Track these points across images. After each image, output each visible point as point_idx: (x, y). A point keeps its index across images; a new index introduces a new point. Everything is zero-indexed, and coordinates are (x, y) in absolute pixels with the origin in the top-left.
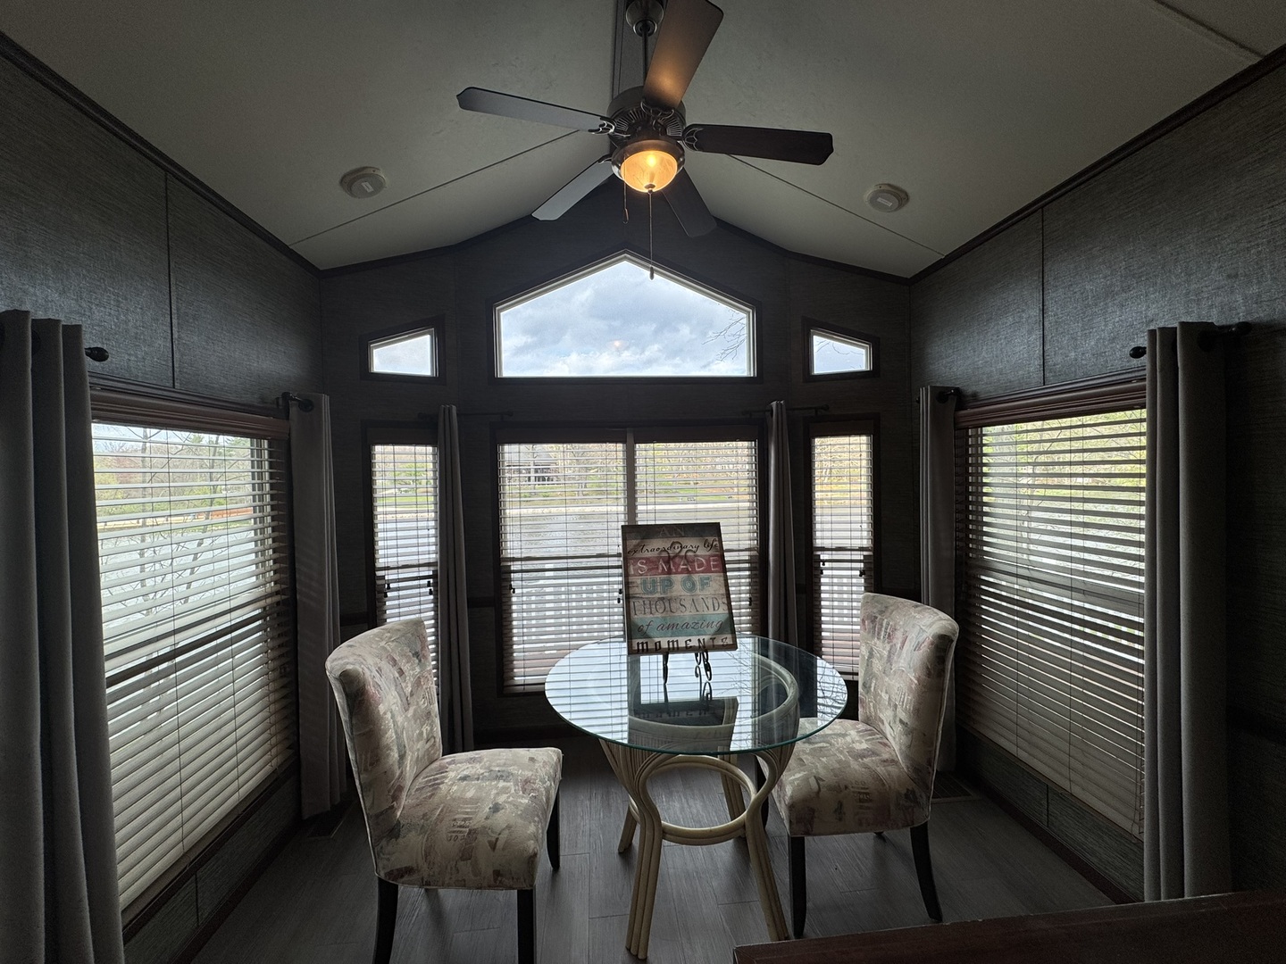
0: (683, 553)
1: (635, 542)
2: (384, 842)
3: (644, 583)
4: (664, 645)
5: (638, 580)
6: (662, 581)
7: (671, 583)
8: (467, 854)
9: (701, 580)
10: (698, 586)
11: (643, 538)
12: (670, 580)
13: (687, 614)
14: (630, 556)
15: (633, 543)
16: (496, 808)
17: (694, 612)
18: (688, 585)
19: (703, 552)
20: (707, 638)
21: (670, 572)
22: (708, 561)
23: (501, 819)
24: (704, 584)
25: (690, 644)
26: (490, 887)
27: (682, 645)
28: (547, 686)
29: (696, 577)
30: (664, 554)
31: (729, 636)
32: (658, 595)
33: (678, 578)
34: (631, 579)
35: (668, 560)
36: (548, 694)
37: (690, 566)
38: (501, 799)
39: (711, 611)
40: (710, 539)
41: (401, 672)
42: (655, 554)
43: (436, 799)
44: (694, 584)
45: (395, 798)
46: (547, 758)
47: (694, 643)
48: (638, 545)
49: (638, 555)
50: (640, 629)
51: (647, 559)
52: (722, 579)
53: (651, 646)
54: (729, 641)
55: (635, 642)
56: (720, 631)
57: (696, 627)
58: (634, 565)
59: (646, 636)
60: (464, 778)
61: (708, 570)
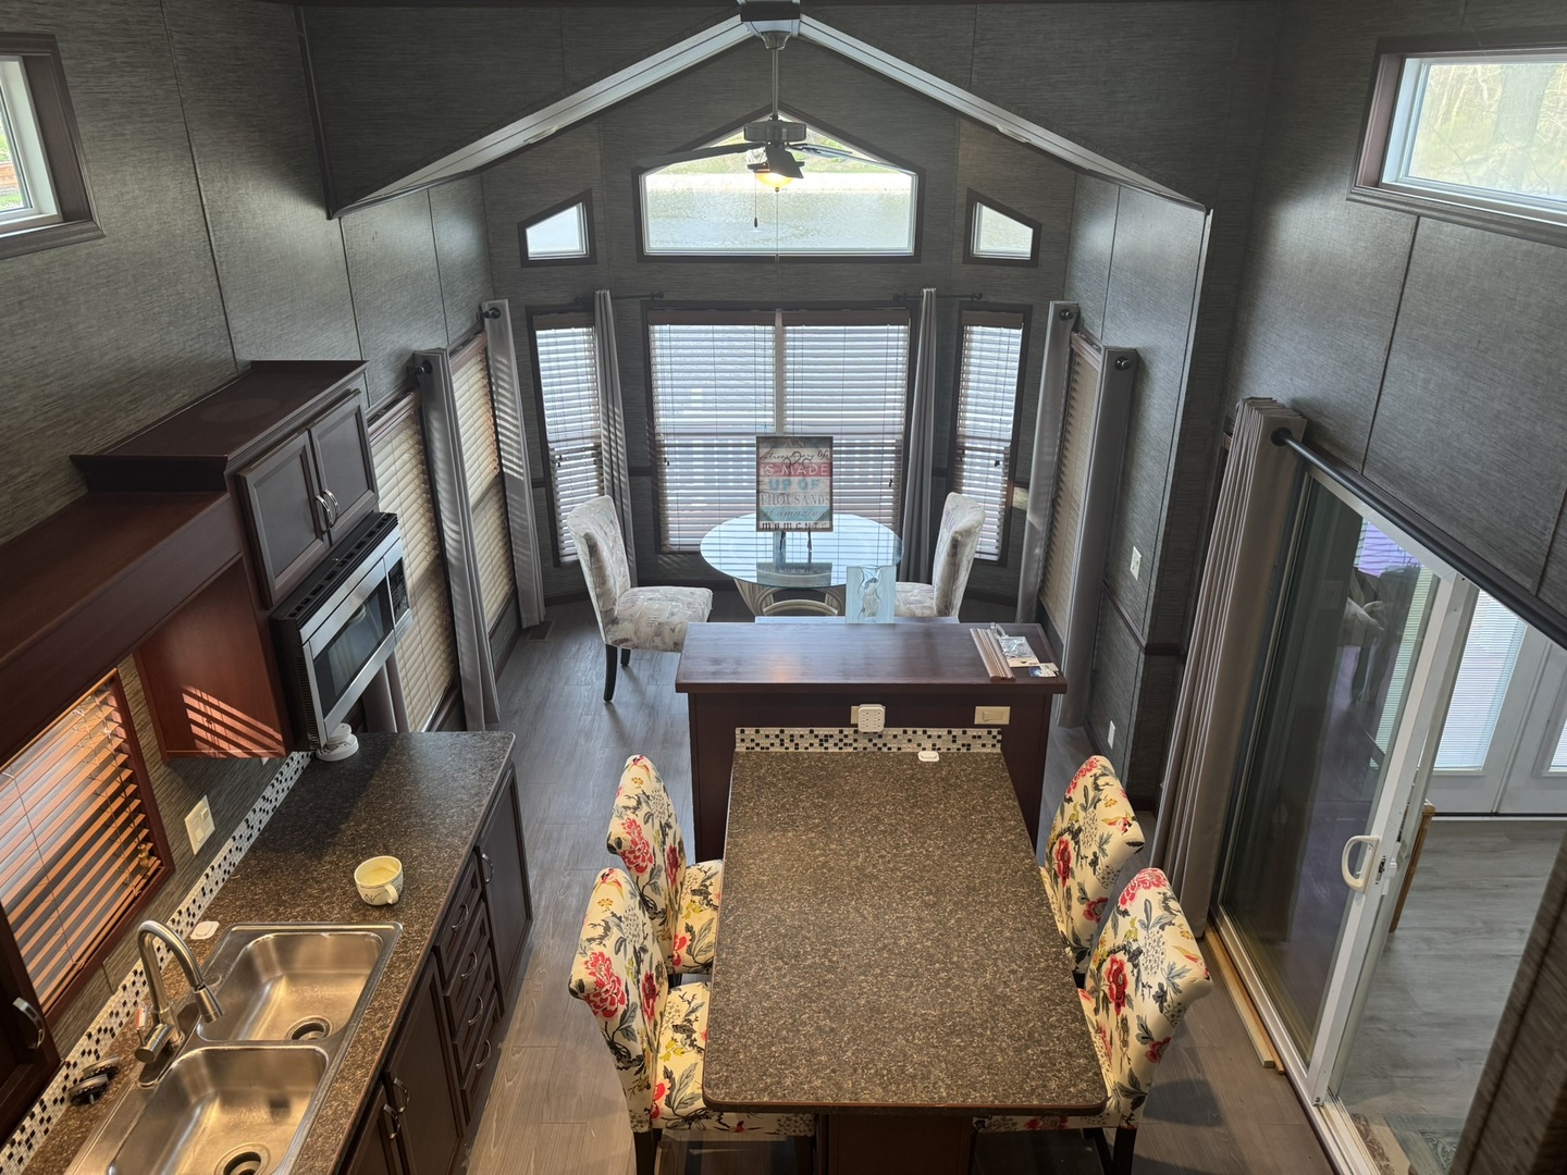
0: (801, 461)
1: (766, 450)
2: (610, 626)
3: (771, 482)
4: (782, 526)
5: (766, 480)
6: (784, 481)
7: (790, 483)
8: (658, 634)
9: (813, 481)
10: (810, 486)
11: (773, 447)
12: (789, 481)
13: (800, 505)
14: (761, 461)
15: (764, 451)
16: (672, 614)
17: (805, 504)
18: (803, 485)
19: (817, 460)
20: (812, 523)
21: (790, 475)
22: (820, 467)
23: (676, 620)
24: (814, 484)
25: (800, 526)
26: (671, 651)
27: (794, 526)
28: (702, 547)
29: (809, 479)
30: (787, 461)
31: (828, 522)
32: (779, 492)
33: (795, 479)
34: (761, 479)
35: (789, 466)
36: (703, 554)
37: (805, 471)
38: (675, 610)
39: (817, 504)
40: (823, 450)
41: (606, 534)
42: (781, 460)
43: (636, 608)
44: (807, 484)
45: (614, 604)
46: (703, 596)
47: (803, 526)
48: (768, 453)
49: (767, 461)
50: (765, 515)
51: (774, 464)
52: (828, 482)
53: (772, 526)
54: (828, 526)
55: (761, 523)
56: (822, 518)
57: (805, 515)
58: (765, 467)
59: (769, 519)
60: (651, 599)
61: (819, 474)
